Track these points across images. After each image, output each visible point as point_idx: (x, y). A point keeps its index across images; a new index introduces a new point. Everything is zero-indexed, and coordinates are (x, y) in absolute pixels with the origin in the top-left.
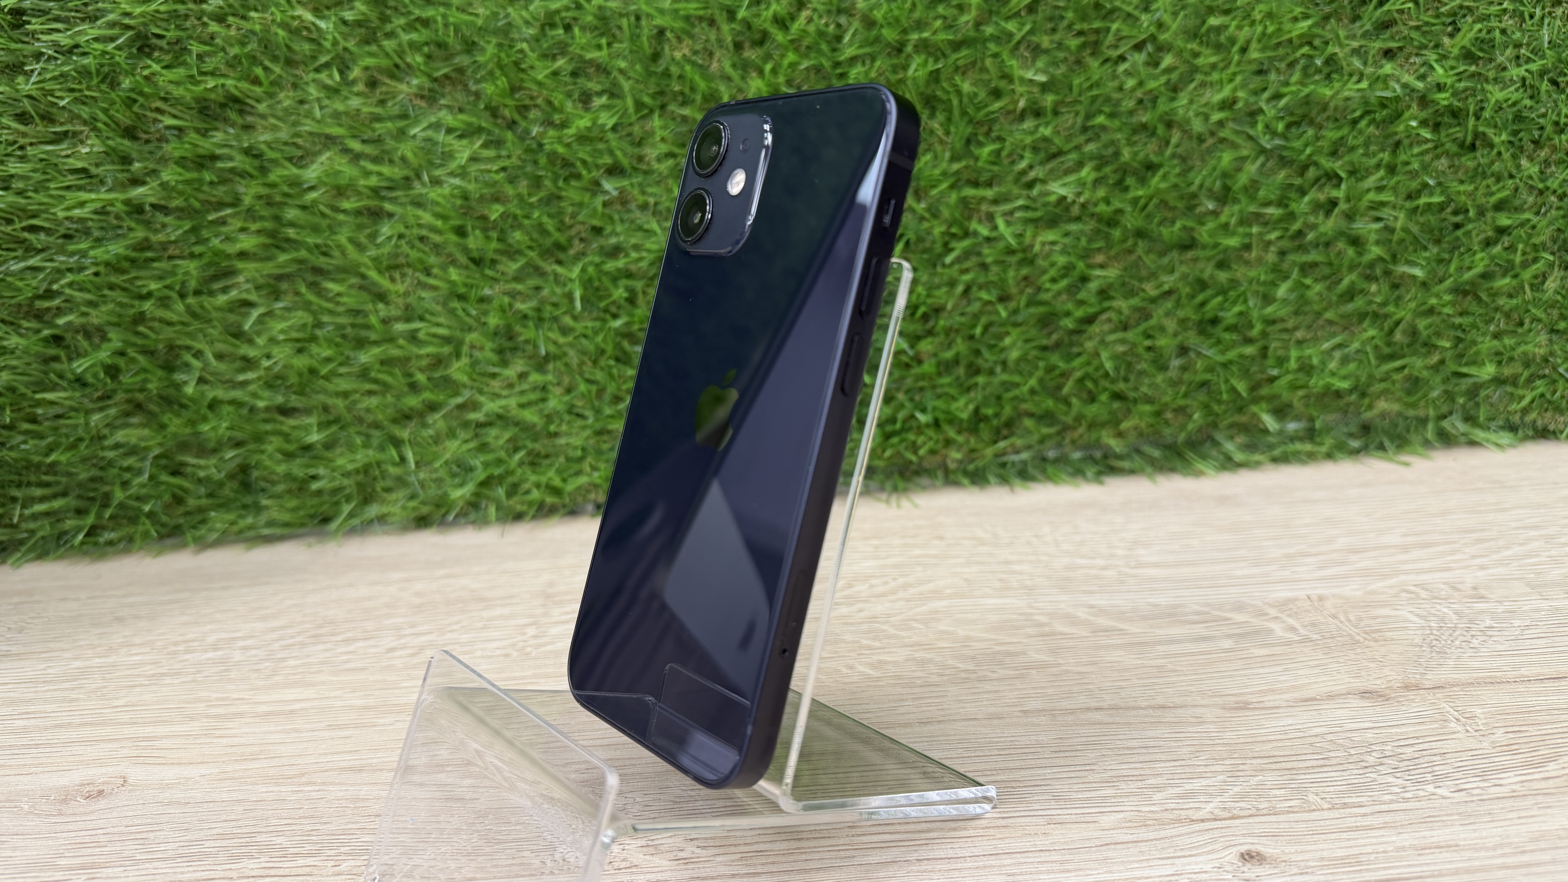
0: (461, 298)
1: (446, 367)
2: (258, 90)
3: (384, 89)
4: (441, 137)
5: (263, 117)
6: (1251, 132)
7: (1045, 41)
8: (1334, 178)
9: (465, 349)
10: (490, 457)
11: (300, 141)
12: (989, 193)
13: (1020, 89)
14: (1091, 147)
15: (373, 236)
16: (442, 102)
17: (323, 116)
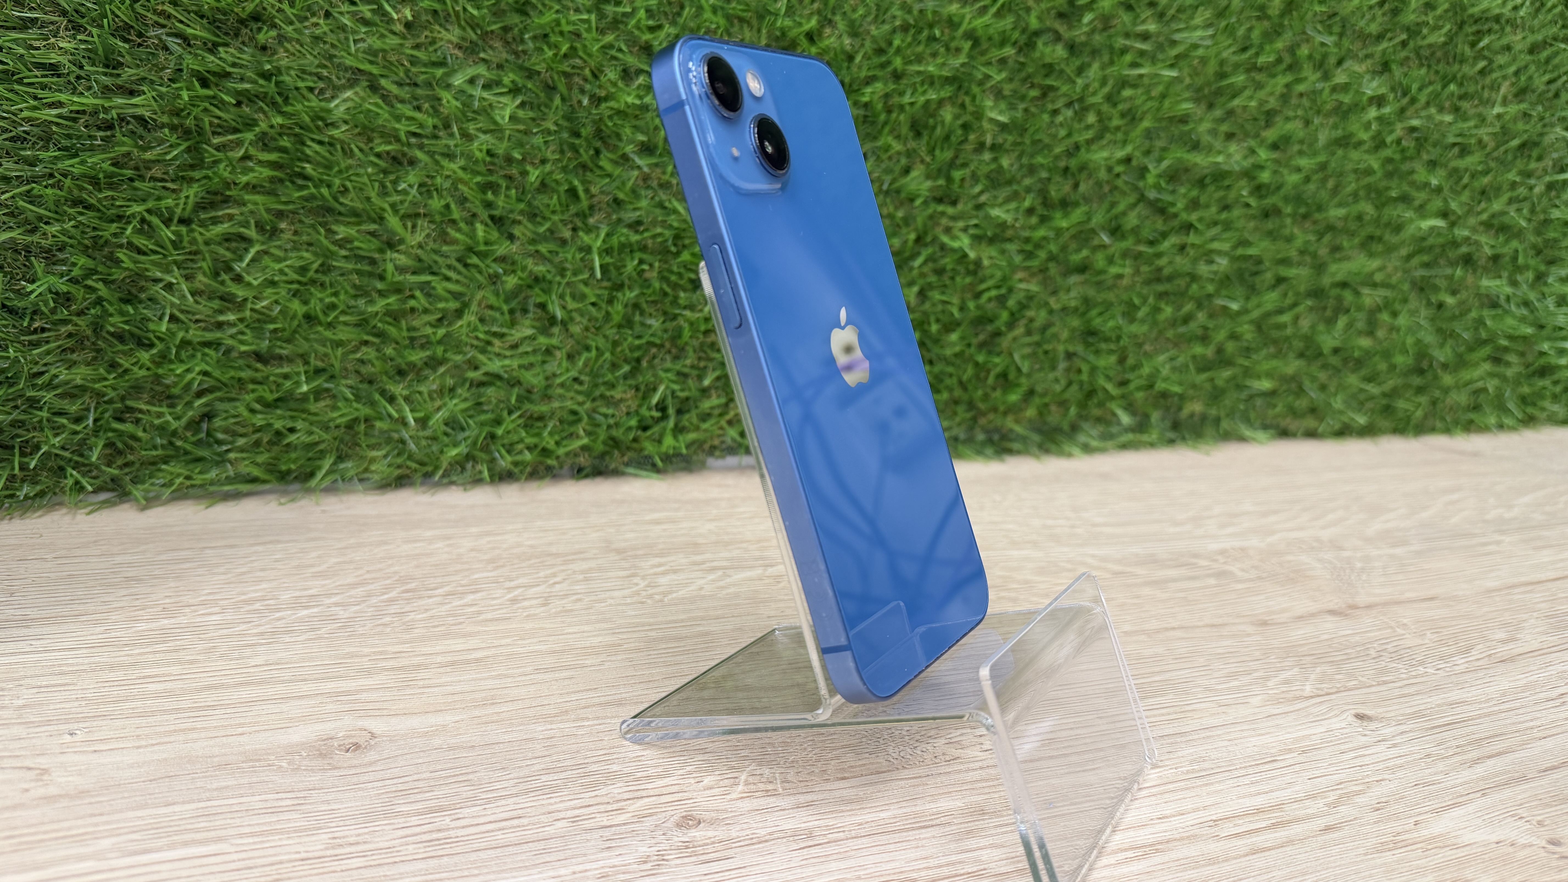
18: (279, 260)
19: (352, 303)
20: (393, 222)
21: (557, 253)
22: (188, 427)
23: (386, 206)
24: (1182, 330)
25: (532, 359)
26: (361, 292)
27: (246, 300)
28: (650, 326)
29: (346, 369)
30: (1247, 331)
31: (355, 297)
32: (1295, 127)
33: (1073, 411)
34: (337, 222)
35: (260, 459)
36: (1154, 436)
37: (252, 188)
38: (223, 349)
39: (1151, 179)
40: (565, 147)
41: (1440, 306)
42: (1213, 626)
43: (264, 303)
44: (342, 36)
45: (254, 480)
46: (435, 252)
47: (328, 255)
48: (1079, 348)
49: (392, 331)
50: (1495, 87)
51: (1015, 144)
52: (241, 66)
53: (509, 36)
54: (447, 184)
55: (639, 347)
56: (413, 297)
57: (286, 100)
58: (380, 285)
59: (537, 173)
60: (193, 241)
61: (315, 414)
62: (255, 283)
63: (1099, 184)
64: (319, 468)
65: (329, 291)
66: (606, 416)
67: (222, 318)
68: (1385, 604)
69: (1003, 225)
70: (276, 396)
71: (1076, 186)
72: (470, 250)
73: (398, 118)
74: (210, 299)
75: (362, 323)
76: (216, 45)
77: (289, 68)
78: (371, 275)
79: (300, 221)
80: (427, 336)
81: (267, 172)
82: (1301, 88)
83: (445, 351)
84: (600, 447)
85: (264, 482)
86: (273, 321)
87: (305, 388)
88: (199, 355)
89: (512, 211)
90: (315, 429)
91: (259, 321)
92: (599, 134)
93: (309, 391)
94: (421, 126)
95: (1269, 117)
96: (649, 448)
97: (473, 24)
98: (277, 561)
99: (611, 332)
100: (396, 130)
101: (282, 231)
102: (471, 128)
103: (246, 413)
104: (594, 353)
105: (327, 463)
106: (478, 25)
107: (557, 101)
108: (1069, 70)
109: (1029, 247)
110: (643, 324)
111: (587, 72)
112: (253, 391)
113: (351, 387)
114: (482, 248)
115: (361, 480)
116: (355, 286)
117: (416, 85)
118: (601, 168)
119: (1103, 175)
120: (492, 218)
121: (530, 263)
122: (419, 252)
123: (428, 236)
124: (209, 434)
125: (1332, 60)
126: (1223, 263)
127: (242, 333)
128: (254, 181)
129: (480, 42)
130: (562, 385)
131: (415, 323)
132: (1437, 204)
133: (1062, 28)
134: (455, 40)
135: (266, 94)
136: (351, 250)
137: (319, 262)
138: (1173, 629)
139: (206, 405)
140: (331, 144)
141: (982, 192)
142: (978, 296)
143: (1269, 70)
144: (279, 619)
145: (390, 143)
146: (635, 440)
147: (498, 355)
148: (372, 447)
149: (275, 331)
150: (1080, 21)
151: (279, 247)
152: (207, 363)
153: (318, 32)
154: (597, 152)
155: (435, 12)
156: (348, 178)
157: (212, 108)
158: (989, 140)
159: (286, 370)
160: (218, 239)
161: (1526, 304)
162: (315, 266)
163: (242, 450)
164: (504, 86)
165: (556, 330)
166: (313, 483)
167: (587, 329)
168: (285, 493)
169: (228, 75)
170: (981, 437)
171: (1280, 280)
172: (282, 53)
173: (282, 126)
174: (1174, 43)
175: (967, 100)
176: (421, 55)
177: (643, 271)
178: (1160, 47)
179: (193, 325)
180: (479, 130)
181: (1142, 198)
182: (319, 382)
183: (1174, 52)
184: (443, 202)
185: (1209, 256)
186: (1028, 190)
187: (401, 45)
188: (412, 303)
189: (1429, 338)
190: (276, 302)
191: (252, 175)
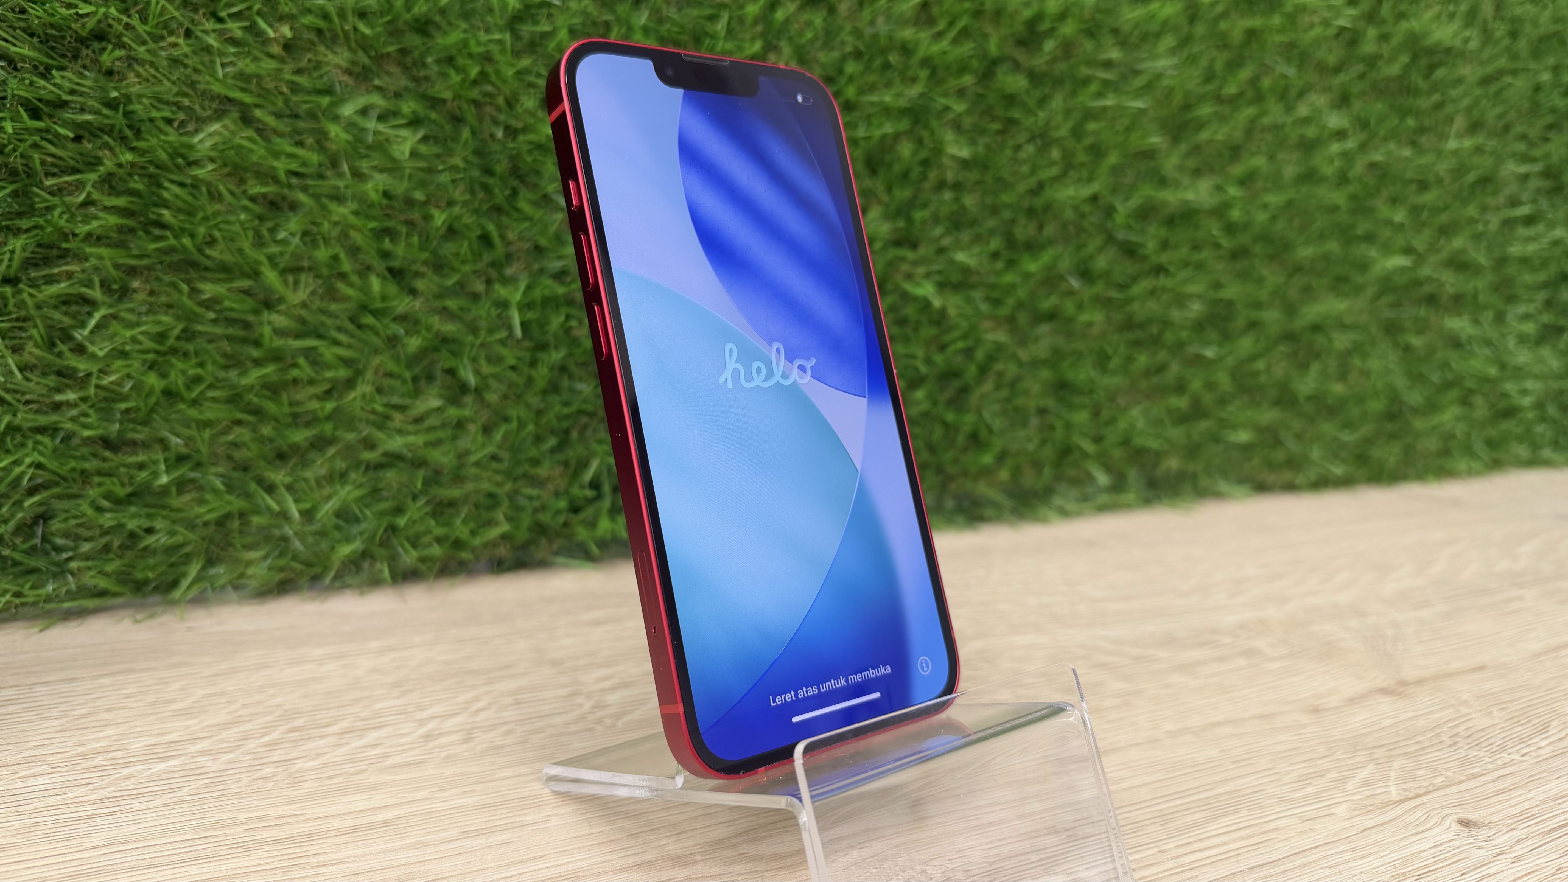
0: (377, 313)
1: (341, 396)
2: (141, 28)
3: (309, 56)
4: (371, 124)
5: (142, 63)
6: (1109, 225)
7: (967, 121)
8: (1159, 270)
9: (369, 375)
10: (383, 506)
11: (186, 102)
12: (910, 255)
13: (946, 161)
14: (991, 223)
15: (273, 231)
16: (377, 82)
17: (225, 76)
18: (131, 325)
19: (222, 374)
20: (271, 276)
21: (469, 310)
22: (17, 531)
23: (263, 259)
24: (1155, 380)
25: (441, 434)
26: (233, 362)
27: (89, 375)
28: (580, 392)
29: (215, 454)
30: (1223, 379)
31: (226, 367)
32: (1259, 162)
33: (1047, 472)
34: (204, 279)
35: (109, 568)
36: (1130, 497)
37: (97, 239)
38: (61, 435)
39: (1120, 219)
40: (477, 187)
41: (1407, 349)
42: (1261, 717)
43: (113, 378)
44: (206, 59)
45: (102, 594)
46: (323, 312)
47: (191, 317)
48: (1050, 403)
49: (271, 407)
50: (1450, 120)
51: (978, 183)
52: (81, 94)
53: (408, 60)
54: (335, 232)
55: (567, 417)
56: (295, 365)
57: (138, 133)
58: (255, 353)
59: (443, 217)
60: (21, 305)
61: (179, 510)
62: (101, 354)
63: (1065, 226)
64: (184, 575)
65: (194, 361)
66: (531, 498)
67: (59, 398)
68: (1436, 678)
69: (966, 271)
70: (128, 490)
71: (1041, 227)
72: (364, 308)
73: (276, 155)
74: (44, 374)
75: (235, 399)
76: (48, 68)
77: (141, 96)
78: (244, 341)
79: (157, 279)
80: (314, 412)
81: (113, 220)
82: (1266, 120)
83: (335, 429)
84: (523, 535)
85: (116, 595)
86: (125, 398)
87: (164, 479)
88: (30, 444)
89: (414, 262)
90: (178, 528)
91: (106, 399)
92: (516, 172)
93: (170, 482)
94: (304, 164)
95: (1235, 152)
96: (582, 533)
97: (364, 44)
98: (128, 697)
99: (534, 400)
100: (273, 168)
101: (135, 291)
102: (364, 166)
103: (90, 512)
104: (514, 424)
105: (194, 569)
106: (371, 47)
107: (466, 133)
108: (1031, 103)
109: (995, 294)
110: (572, 390)
111: (500, 101)
112: (100, 485)
113: (222, 476)
114: (379, 305)
115: (236, 588)
116: (225, 355)
117: (297, 116)
118: (517, 210)
119: (1069, 214)
120: (390, 270)
121: (436, 322)
122: (303, 312)
123: (313, 293)
124: (44, 539)
125: (1293, 93)
126: (1196, 308)
127: (86, 415)
128: (99, 232)
129: (374, 68)
130: (477, 464)
131: (299, 396)
132: (1400, 241)
133: (1020, 55)
134: (344, 64)
135: (112, 126)
136: (221, 311)
137: (181, 326)
138: (1219, 724)
139: (41, 504)
140: (194, 186)
141: (942, 236)
142: (943, 348)
143: (1234, 101)
144: (127, 778)
145: (266, 184)
146: (566, 524)
147: (400, 432)
148: (248, 547)
149: (127, 411)
150: (1040, 49)
151: (132, 310)
152: (41, 453)
153: (176, 52)
154: (515, 193)
155: (319, 32)
156: (216, 226)
157: (44, 143)
158: (950, 176)
159: (141, 458)
160: (53, 302)
161: (1488, 343)
162: (176, 332)
163: (86, 557)
164: (403, 116)
165: (469, 399)
166: (177, 594)
167: (505, 397)
168: (143, 606)
169: (64, 104)
170: (950, 504)
171: (1253, 325)
172: (132, 78)
173: (133, 165)
174: (1137, 73)
175: (925, 134)
176: (303, 80)
177: (571, 328)
178: (1124, 78)
179: (21, 407)
180: (375, 168)
181: (1110, 239)
182: (183, 471)
183: (1139, 82)
184: (330, 252)
185: (1181, 301)
186: (992, 232)
187: (279, 70)
188: (295, 373)
189: (1400, 382)
190: (128, 376)
191: (95, 224)
